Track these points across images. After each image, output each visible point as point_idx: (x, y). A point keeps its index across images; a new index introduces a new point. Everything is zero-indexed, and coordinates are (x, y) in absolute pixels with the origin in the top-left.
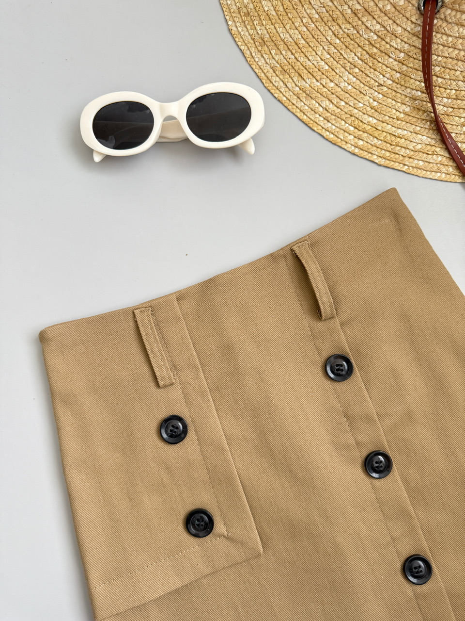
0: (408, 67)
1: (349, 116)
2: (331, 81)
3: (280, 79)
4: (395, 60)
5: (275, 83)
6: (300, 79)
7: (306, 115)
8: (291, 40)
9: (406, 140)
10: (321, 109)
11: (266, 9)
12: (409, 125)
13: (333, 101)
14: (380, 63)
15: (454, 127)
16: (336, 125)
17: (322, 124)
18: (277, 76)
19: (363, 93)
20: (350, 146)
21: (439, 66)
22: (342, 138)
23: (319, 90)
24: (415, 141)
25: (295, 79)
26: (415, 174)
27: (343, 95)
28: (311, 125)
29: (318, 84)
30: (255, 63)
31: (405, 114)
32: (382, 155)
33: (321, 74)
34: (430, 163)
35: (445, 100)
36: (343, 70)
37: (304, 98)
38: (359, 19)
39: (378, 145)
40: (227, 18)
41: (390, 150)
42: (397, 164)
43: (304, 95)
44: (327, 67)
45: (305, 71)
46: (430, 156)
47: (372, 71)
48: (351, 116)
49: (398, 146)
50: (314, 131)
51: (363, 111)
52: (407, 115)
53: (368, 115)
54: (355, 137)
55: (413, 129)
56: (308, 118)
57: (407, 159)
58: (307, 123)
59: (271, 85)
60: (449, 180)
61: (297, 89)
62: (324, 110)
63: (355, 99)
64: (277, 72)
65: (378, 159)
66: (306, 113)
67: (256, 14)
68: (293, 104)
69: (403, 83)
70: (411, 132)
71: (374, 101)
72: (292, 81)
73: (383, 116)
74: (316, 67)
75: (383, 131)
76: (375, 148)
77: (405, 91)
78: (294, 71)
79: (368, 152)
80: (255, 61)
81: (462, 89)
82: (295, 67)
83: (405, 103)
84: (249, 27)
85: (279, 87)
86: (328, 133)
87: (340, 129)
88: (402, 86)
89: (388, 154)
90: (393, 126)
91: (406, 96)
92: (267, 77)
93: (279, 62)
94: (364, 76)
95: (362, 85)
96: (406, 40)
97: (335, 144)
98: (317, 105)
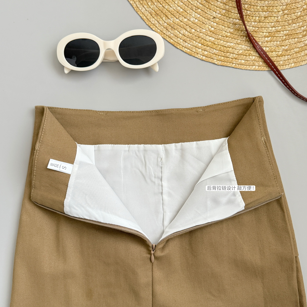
0: (229, 6)
1: (198, 38)
2: (185, 18)
3: (155, 19)
4: (221, 3)
5: (152, 22)
6: (167, 18)
7: (172, 39)
9: (232, 48)
10: (181, 35)
12: (234, 39)
13: (187, 30)
14: (212, 6)
15: (261, 38)
16: (191, 44)
17: (182, 44)
18: (153, 17)
19: (204, 23)
20: (200, 55)
21: (247, 4)
22: (195, 51)
23: (178, 24)
24: (238, 49)
25: (164, 18)
26: (240, 68)
27: (193, 25)
28: (176, 45)
29: (178, 20)
30: (139, 11)
31: (231, 33)
32: (219, 59)
33: (179, 14)
34: (248, 61)
35: (253, 23)
36: (191, 11)
37: (170, 29)
39: (216, 53)
41: (224, 55)
42: (229, 63)
43: (170, 27)
44: (182, 10)
45: (169, 14)
46: (248, 57)
47: (209, 10)
48: (199, 37)
49: (228, 52)
50: (178, 48)
51: (206, 34)
52: (232, 34)
53: (208, 36)
54: (202, 50)
55: (236, 42)
56: (174, 41)
57: (234, 60)
58: (173, 44)
59: (150, 23)
60: (260, 70)
61: (166, 24)
62: (183, 35)
63: (200, 27)
64: (153, 15)
65: (217, 62)
66: (172, 38)
68: (164, 34)
69: (227, 15)
70: (235, 44)
71: (212, 27)
72: (162, 20)
73: (218, 35)
74: (175, 11)
75: (218, 45)
76: (215, 55)
77: (229, 20)
78: (163, 14)
79: (211, 58)
80: (139, 9)
81: (262, 16)
82: (163, 12)
83: (229, 27)
85: (155, 24)
86: (186, 49)
87: (193, 46)
88: (227, 17)
89: (223, 58)
90: (224, 41)
91: (230, 23)
92: (148, 19)
93: (153, 9)
94: (204, 13)
95: (204, 19)
97: (191, 55)
98: (178, 33)
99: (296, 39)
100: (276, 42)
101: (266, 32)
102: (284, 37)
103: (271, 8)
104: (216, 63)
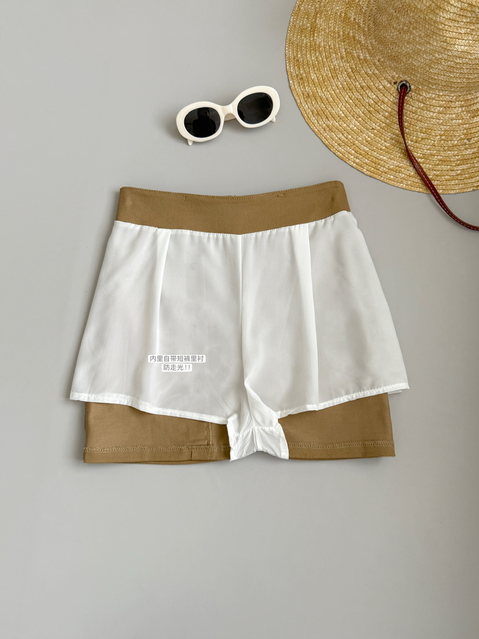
0: (389, 121)
1: (353, 144)
2: (345, 123)
3: (315, 118)
4: (383, 116)
6: (327, 120)
8: (324, 97)
9: (384, 162)
10: (337, 138)
11: (313, 78)
12: (387, 154)
13: (344, 135)
14: (374, 117)
16: (344, 149)
17: (336, 147)
18: (314, 116)
19: (362, 132)
20: (351, 162)
21: (407, 123)
22: (347, 156)
23: (337, 128)
25: (324, 119)
27: (351, 132)
28: (329, 147)
29: (337, 124)
31: (386, 147)
32: (369, 169)
33: (339, 118)
34: (397, 177)
36: (352, 118)
37: (328, 131)
38: (364, 91)
39: (367, 163)
40: (290, 79)
41: (374, 167)
42: (377, 175)
43: (328, 129)
44: (343, 115)
45: (331, 116)
47: (369, 120)
49: (379, 165)
51: (361, 142)
53: (363, 145)
54: (354, 157)
56: (328, 143)
57: (384, 173)
58: (327, 145)
61: (325, 125)
62: (339, 139)
63: (357, 135)
64: (314, 114)
65: (366, 171)
66: (328, 140)
67: (307, 80)
68: (321, 134)
69: (386, 129)
70: (388, 158)
71: (369, 137)
72: (322, 120)
73: (373, 147)
74: (337, 114)
75: (371, 156)
76: (365, 165)
78: (324, 115)
79: (361, 167)
80: (302, 106)
82: (325, 113)
83: (386, 141)
84: (301, 87)
85: (314, 123)
86: (339, 153)
87: (346, 151)
88: (386, 131)
89: (373, 169)
90: (377, 153)
91: (387, 137)
92: (308, 116)
93: (316, 108)
94: (364, 123)
95: (362, 128)
96: (389, 105)
97: (342, 160)
98: (335, 136)
99: (449, 167)
100: (428, 165)
101: (420, 154)
102: (437, 162)
103: (430, 131)
104: (365, 173)
